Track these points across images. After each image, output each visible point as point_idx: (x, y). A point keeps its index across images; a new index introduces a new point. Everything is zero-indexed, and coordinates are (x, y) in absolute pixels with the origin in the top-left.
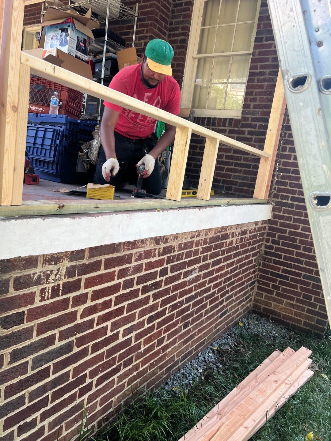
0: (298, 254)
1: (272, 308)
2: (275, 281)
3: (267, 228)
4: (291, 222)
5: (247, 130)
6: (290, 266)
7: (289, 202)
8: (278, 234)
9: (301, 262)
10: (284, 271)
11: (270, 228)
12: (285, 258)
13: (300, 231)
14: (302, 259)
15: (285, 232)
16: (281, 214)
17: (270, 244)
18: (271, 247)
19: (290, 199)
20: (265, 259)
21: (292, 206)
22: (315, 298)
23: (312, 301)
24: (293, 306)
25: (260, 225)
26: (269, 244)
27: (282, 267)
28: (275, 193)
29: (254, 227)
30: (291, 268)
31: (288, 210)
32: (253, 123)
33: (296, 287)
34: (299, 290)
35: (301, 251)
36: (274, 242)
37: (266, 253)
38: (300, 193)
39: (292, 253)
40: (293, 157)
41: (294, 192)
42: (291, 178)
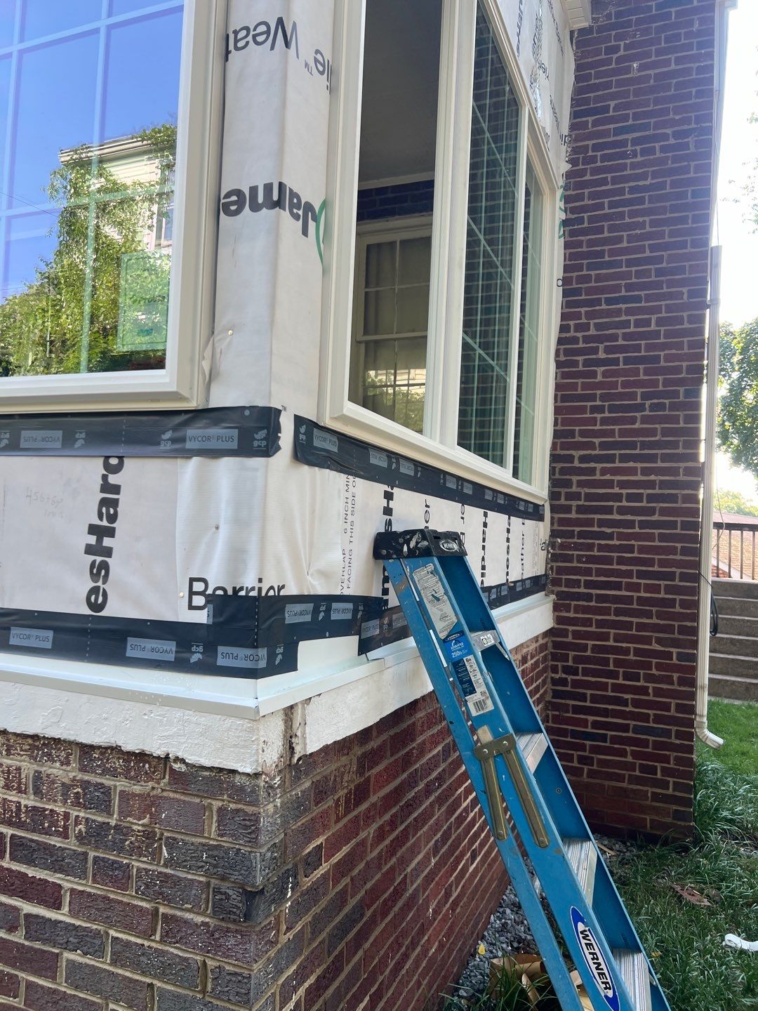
0: (617, 688)
2: (583, 747)
3: (550, 645)
4: (593, 629)
6: (605, 713)
7: (582, 590)
8: (572, 654)
9: (625, 702)
10: (596, 725)
11: (556, 645)
12: (594, 699)
13: (611, 643)
14: (626, 696)
15: (585, 648)
16: (572, 615)
17: (561, 675)
18: (563, 682)
19: (582, 584)
20: (555, 707)
21: (588, 597)
22: (663, 769)
23: (659, 776)
24: (624, 792)
25: (541, 641)
26: (557, 676)
27: (591, 718)
28: (554, 576)
29: (533, 646)
30: (607, 717)
31: (583, 606)
33: (623, 753)
34: (630, 759)
35: (621, 681)
36: (567, 670)
37: (556, 694)
38: (600, 572)
39: (604, 687)
40: (574, 509)
41: (588, 572)
42: (577, 547)
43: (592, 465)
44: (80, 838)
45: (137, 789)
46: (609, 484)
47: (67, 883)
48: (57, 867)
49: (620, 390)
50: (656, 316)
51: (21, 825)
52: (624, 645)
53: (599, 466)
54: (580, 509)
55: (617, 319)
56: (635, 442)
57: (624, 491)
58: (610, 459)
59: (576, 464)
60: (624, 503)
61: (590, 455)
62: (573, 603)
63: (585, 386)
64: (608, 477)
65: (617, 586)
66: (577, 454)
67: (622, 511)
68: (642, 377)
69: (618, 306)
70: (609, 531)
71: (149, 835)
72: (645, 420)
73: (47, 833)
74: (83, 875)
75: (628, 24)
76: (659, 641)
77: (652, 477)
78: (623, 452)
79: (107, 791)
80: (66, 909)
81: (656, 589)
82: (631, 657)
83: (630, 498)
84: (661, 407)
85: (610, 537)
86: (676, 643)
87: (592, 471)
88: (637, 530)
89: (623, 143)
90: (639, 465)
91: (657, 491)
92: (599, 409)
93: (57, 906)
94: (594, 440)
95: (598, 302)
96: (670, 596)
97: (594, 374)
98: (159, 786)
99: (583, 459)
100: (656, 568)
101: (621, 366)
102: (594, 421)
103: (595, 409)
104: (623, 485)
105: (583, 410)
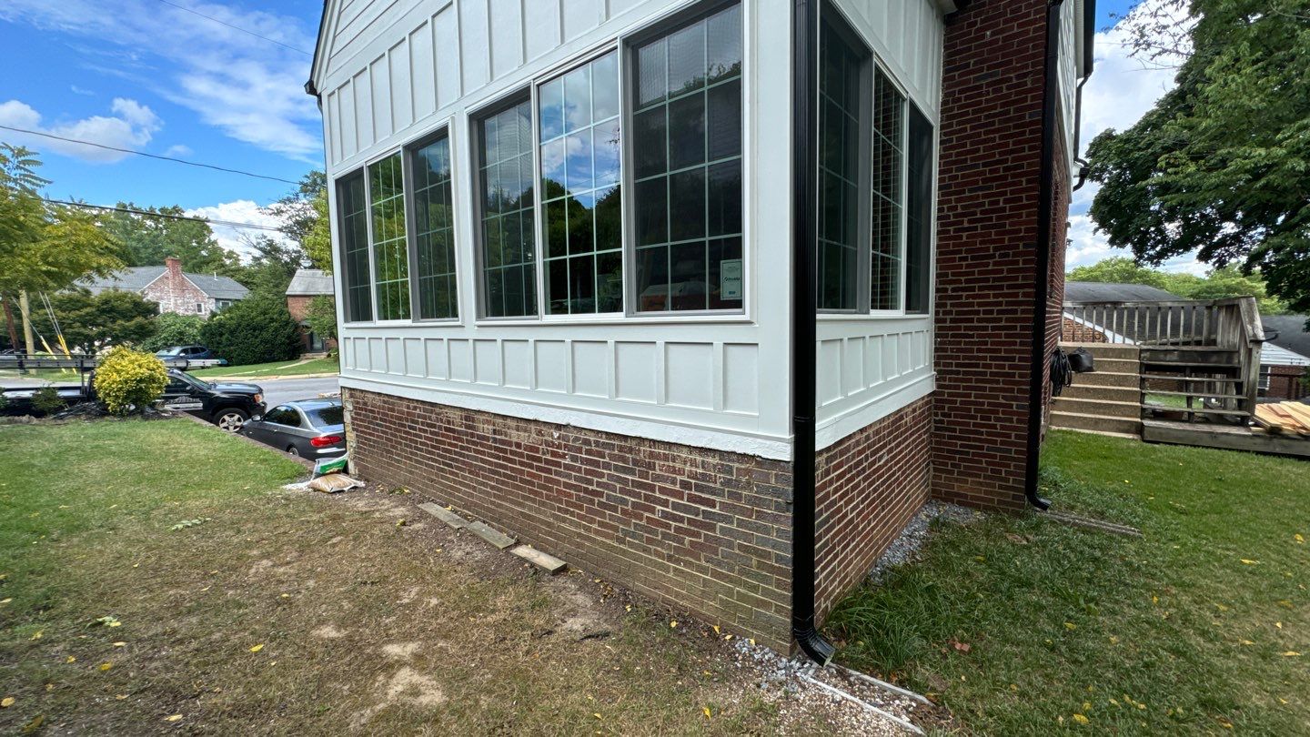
0: (976, 425)
1: (956, 490)
2: (954, 459)
3: (933, 401)
4: (961, 391)
6: (969, 440)
7: (954, 368)
8: (947, 405)
9: (982, 433)
10: (962, 446)
11: (936, 401)
12: (961, 431)
13: (973, 399)
14: (982, 430)
15: (955, 402)
16: (947, 383)
17: (940, 418)
18: (942, 422)
19: (954, 365)
20: (937, 436)
21: (958, 373)
22: (1006, 471)
23: (1003, 475)
24: (981, 484)
25: (926, 399)
26: (937, 418)
27: (959, 442)
28: (936, 361)
29: (921, 402)
31: (955, 378)
33: (981, 462)
34: (984, 465)
35: (979, 421)
36: (943, 415)
37: (937, 429)
38: (964, 358)
39: (968, 424)
40: (948, 320)
41: (958, 358)
42: (950, 343)
43: (960, 293)
44: (721, 483)
45: (743, 467)
46: (972, 305)
47: (718, 499)
48: (713, 493)
49: (978, 246)
50: (1003, 197)
51: (698, 479)
52: (981, 400)
53: (965, 294)
54: (952, 321)
55: (977, 201)
56: (989, 278)
57: (981, 309)
58: (972, 289)
59: (950, 293)
60: (982, 316)
61: (958, 287)
62: (948, 376)
63: (954, 245)
64: (971, 300)
65: (977, 366)
66: (949, 287)
67: (979, 320)
68: (993, 237)
69: (977, 193)
70: (971, 333)
71: (748, 483)
72: (995, 264)
73: (708, 481)
74: (724, 496)
76: (1004, 397)
77: (1000, 299)
78: (980, 284)
79: (731, 467)
80: (718, 508)
81: (1003, 367)
82: (986, 407)
83: (985, 312)
84: (1007, 255)
85: (972, 336)
86: (1015, 399)
87: (960, 297)
88: (990, 332)
89: (980, 87)
90: (991, 292)
91: (1004, 307)
92: (965, 259)
93: (714, 507)
94: (961, 278)
95: (964, 192)
96: (1012, 371)
97: (961, 237)
98: (751, 466)
99: (953, 290)
100: (1003, 355)
101: (979, 231)
102: (961, 266)
103: (961, 259)
104: (980, 304)
105: (954, 260)
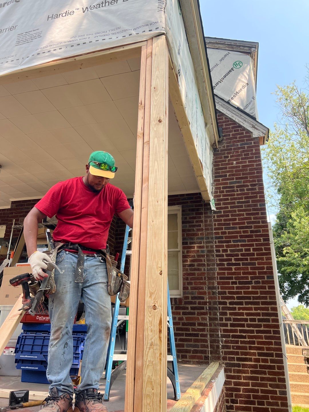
0: (255, 409)
4: (242, 381)
5: (189, 306)
7: (236, 362)
8: (234, 393)
11: (227, 389)
13: (250, 387)
15: (239, 390)
16: (232, 374)
17: (230, 404)
18: (232, 407)
19: (236, 359)
21: (239, 365)
28: (223, 355)
31: (237, 369)
32: (193, 301)
35: (257, 406)
36: (233, 401)
38: (242, 354)
39: (249, 409)
40: (229, 325)
41: (237, 353)
43: (235, 306)
46: (242, 314)
49: (242, 275)
50: (252, 247)
52: (256, 388)
53: (237, 306)
54: (232, 325)
55: (238, 248)
56: (250, 297)
57: (248, 317)
58: (241, 303)
59: (228, 305)
60: (249, 322)
61: (233, 302)
62: (233, 368)
63: (228, 274)
64: (241, 311)
65: (250, 360)
66: (228, 301)
67: (249, 326)
68: (250, 270)
69: (238, 243)
70: (244, 334)
72: (253, 288)
75: (231, 149)
76: (271, 385)
77: (259, 311)
78: (246, 301)
81: (266, 361)
82: (260, 394)
83: (251, 320)
84: (259, 282)
85: (245, 337)
86: (277, 386)
87: (235, 309)
88: (255, 334)
89: (233, 187)
90: (253, 306)
91: (261, 317)
92: (235, 283)
94: (234, 296)
96: (273, 364)
97: (231, 269)
99: (230, 303)
100: (265, 351)
101: (241, 266)
102: (233, 288)
103: (233, 283)
104: (248, 314)
105: (228, 283)
